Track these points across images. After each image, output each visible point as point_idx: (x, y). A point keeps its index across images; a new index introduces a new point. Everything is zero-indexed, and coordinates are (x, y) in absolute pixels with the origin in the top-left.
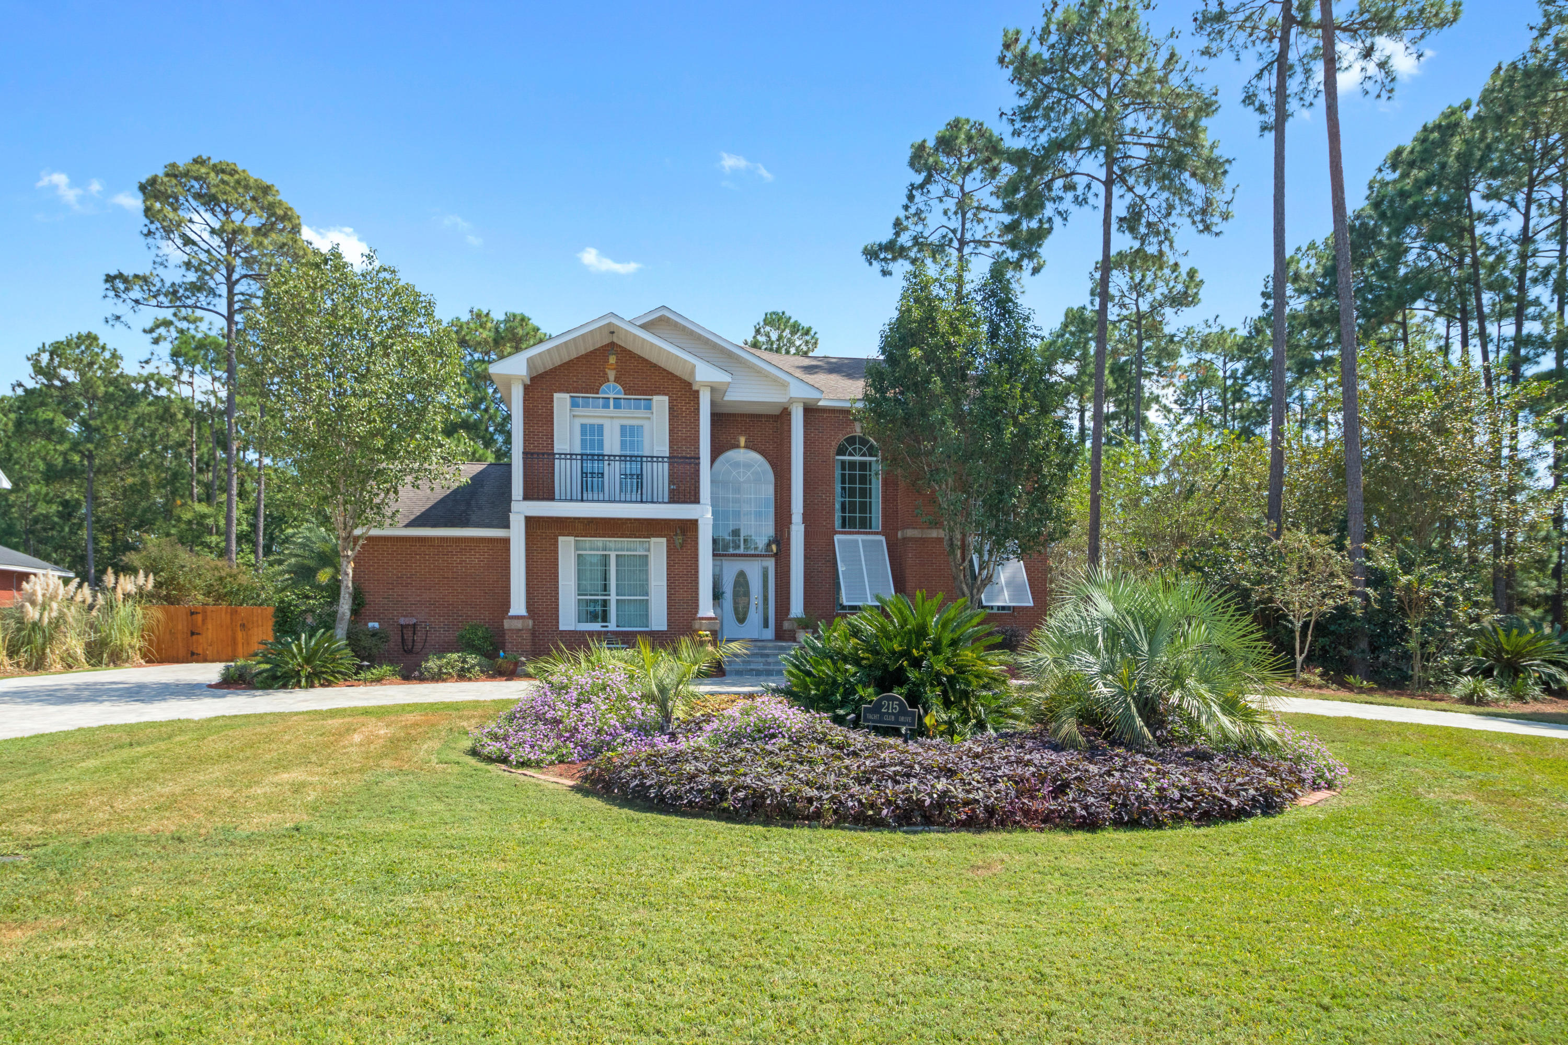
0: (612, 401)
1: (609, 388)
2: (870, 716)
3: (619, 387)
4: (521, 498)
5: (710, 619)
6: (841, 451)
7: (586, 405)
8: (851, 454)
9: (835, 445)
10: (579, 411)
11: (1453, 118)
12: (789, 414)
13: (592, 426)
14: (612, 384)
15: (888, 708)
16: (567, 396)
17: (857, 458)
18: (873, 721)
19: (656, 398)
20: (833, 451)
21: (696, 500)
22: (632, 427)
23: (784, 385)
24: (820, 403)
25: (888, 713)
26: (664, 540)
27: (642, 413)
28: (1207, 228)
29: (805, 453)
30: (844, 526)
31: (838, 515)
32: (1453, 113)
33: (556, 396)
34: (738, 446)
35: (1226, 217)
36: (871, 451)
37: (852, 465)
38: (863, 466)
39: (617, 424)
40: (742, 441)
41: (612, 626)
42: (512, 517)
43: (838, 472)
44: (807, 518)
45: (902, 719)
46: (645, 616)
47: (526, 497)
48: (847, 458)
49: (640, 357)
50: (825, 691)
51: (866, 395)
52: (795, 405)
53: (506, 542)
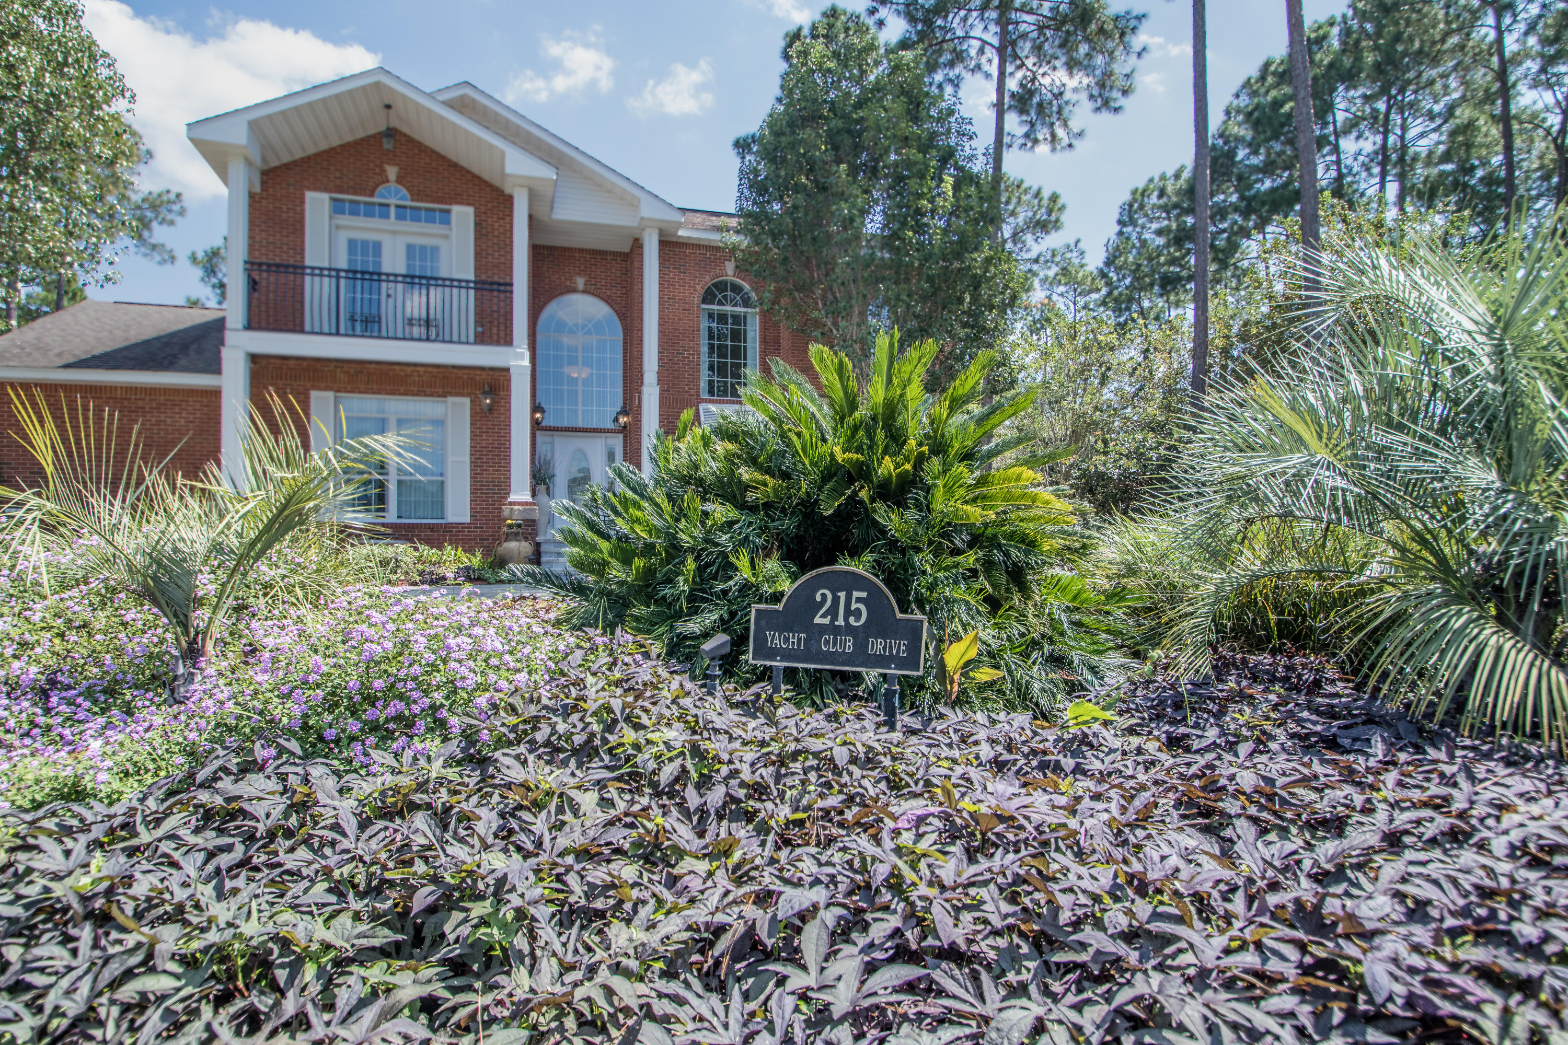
0: (393, 210)
1: (389, 192)
2: (776, 640)
3: (404, 191)
4: (240, 326)
5: (526, 504)
6: (708, 297)
7: (354, 213)
8: (720, 303)
9: (700, 290)
10: (345, 220)
11: (1321, 32)
12: (641, 247)
13: (365, 243)
14: (393, 186)
15: (833, 612)
16: (325, 197)
17: (729, 308)
18: (786, 655)
19: (456, 209)
20: (697, 298)
21: (507, 341)
22: (423, 248)
23: (634, 205)
24: (681, 233)
25: (834, 630)
26: (467, 401)
27: (436, 229)
28: (1106, 103)
29: (660, 298)
30: (711, 392)
31: (704, 376)
32: (1320, 28)
33: (310, 195)
34: (575, 291)
35: (1125, 92)
36: (746, 302)
37: (722, 318)
38: (736, 318)
39: (401, 243)
40: (580, 282)
41: (391, 516)
42: (225, 353)
43: (704, 324)
44: (663, 379)
45: (877, 646)
46: (439, 503)
47: (250, 326)
48: (715, 307)
49: (433, 152)
50: (649, 572)
51: (741, 209)
52: (647, 231)
53: (215, 394)
